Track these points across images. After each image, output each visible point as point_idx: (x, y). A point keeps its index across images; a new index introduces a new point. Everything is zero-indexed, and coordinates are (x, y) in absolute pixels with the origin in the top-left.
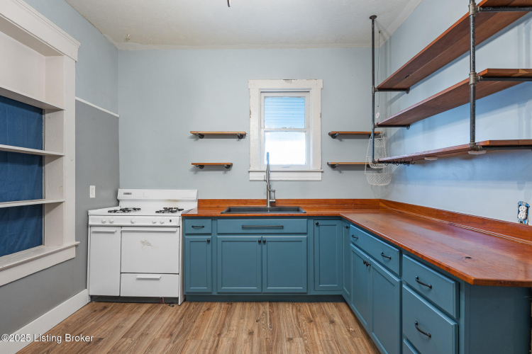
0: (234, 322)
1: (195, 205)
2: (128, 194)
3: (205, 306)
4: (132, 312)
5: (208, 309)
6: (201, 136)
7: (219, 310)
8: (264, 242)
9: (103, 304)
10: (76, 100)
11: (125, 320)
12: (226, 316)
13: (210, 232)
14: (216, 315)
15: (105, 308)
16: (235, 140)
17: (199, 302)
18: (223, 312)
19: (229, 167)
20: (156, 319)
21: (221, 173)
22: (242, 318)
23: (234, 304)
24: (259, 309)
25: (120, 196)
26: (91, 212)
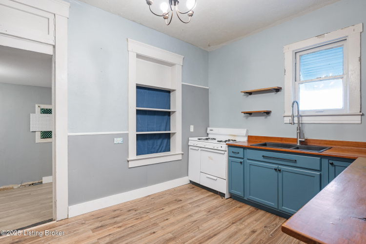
0: (249, 221)
1: (245, 139)
2: (211, 130)
3: (240, 204)
4: (202, 193)
5: (240, 207)
6: (250, 93)
7: (247, 210)
8: (280, 170)
9: (194, 186)
10: (182, 84)
11: (196, 196)
12: (247, 215)
13: (242, 157)
14: (242, 212)
15: (193, 188)
16: (273, 94)
17: (238, 201)
18: (248, 212)
19: (268, 113)
20: (209, 201)
21: (263, 117)
22: (256, 220)
23: (259, 210)
24: (274, 220)
25: (208, 131)
26: (190, 138)
